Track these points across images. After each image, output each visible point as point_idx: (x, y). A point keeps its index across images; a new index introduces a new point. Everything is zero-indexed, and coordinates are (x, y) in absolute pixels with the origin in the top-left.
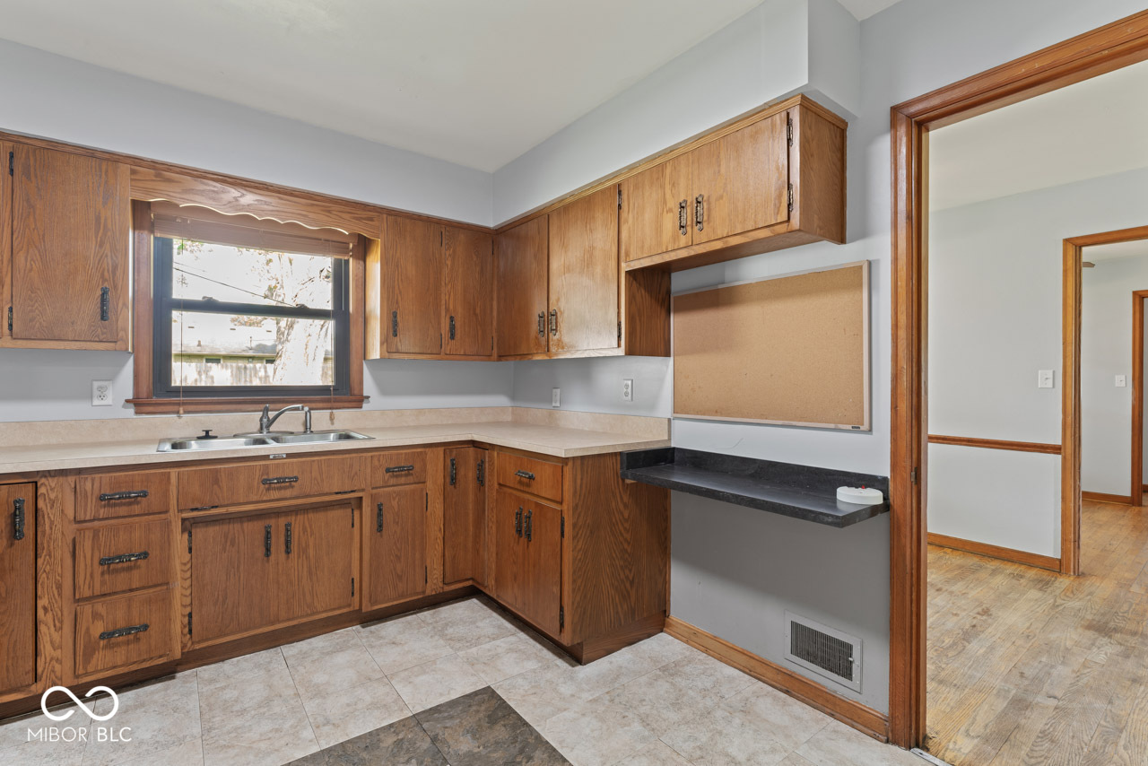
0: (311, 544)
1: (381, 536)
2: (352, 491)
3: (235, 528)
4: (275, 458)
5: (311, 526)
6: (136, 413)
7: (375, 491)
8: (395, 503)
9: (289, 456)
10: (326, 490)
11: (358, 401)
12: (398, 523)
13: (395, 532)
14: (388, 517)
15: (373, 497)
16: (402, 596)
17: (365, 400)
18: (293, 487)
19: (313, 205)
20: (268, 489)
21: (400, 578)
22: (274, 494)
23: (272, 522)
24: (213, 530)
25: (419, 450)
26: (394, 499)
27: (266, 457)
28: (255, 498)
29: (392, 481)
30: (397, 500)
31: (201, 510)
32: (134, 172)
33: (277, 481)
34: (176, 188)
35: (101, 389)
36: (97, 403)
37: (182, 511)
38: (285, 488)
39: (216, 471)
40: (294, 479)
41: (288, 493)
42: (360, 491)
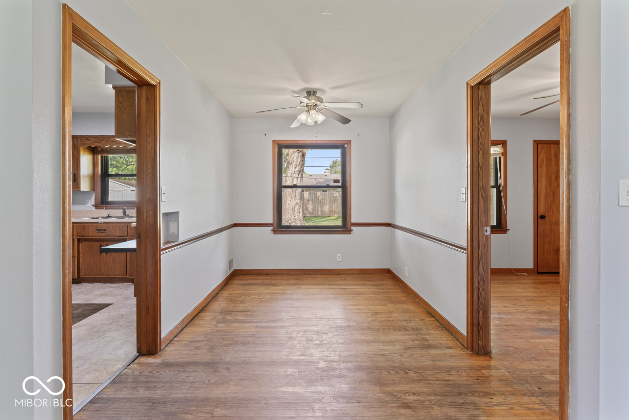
3: (92, 243)
4: (101, 223)
6: (96, 209)
9: (104, 223)
10: (114, 235)
18: (105, 233)
20: (98, 233)
22: (100, 234)
23: (102, 243)
24: (87, 243)
27: (98, 222)
28: (94, 235)
31: (81, 236)
32: (81, 139)
33: (100, 230)
34: (91, 142)
35: (87, 201)
36: (87, 205)
37: (77, 236)
38: (102, 233)
39: (84, 226)
40: (105, 230)
41: (103, 234)
42: (126, 236)
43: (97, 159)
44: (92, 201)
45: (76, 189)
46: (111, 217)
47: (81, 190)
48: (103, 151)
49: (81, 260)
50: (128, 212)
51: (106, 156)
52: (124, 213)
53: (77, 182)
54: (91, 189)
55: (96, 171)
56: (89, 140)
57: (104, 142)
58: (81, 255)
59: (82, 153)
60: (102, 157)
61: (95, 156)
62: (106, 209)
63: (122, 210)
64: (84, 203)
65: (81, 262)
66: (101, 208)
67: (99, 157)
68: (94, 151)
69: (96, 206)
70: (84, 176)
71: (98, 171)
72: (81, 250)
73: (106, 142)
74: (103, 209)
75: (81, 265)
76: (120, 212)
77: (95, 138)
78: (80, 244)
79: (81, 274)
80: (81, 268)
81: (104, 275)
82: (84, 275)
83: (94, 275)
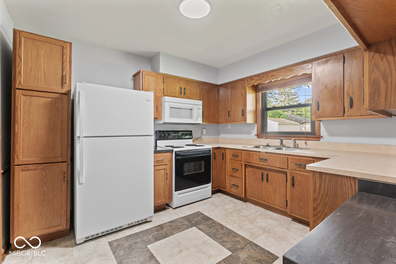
0: (274, 182)
1: (294, 189)
2: (283, 169)
3: (255, 170)
4: (262, 153)
5: (273, 177)
6: (257, 138)
7: (292, 171)
8: (299, 178)
9: (266, 152)
10: (275, 166)
11: (318, 137)
12: (300, 186)
13: (299, 189)
14: (296, 183)
15: (291, 173)
16: (302, 216)
17: (321, 138)
18: (266, 162)
19: (287, 70)
20: (260, 161)
21: (302, 208)
22: (262, 163)
23: (264, 171)
24: (251, 169)
25: (310, 159)
26: (299, 176)
27: (260, 152)
28: (257, 163)
29: (298, 169)
30: (300, 177)
31: (247, 163)
32: (247, 80)
33: (262, 159)
34: (254, 81)
35: (252, 132)
36: (251, 135)
37: (244, 162)
38: (264, 162)
39: (250, 153)
40: (266, 160)
41: (265, 164)
42: (286, 169)
43: (259, 96)
44: (255, 132)
45: (244, 122)
46: (270, 146)
47: (247, 123)
48: (263, 89)
49: (247, 183)
50: (285, 142)
51: (266, 93)
52: (282, 143)
53: (244, 116)
54: (254, 122)
55: (258, 107)
56: (253, 79)
57: (264, 78)
58: (247, 178)
59: (248, 92)
60: (262, 93)
61: (257, 93)
62: (265, 138)
63: (279, 140)
64: (249, 133)
65: (247, 185)
66: (262, 137)
67: (260, 94)
68: (256, 88)
69: (258, 136)
70: (250, 111)
71: (259, 106)
72: (247, 174)
73: (266, 78)
74: (263, 138)
75: (247, 187)
76: (277, 142)
77: (258, 76)
78: (247, 169)
79: (247, 194)
80: (247, 189)
81: (265, 201)
82: (249, 196)
83: (257, 199)
